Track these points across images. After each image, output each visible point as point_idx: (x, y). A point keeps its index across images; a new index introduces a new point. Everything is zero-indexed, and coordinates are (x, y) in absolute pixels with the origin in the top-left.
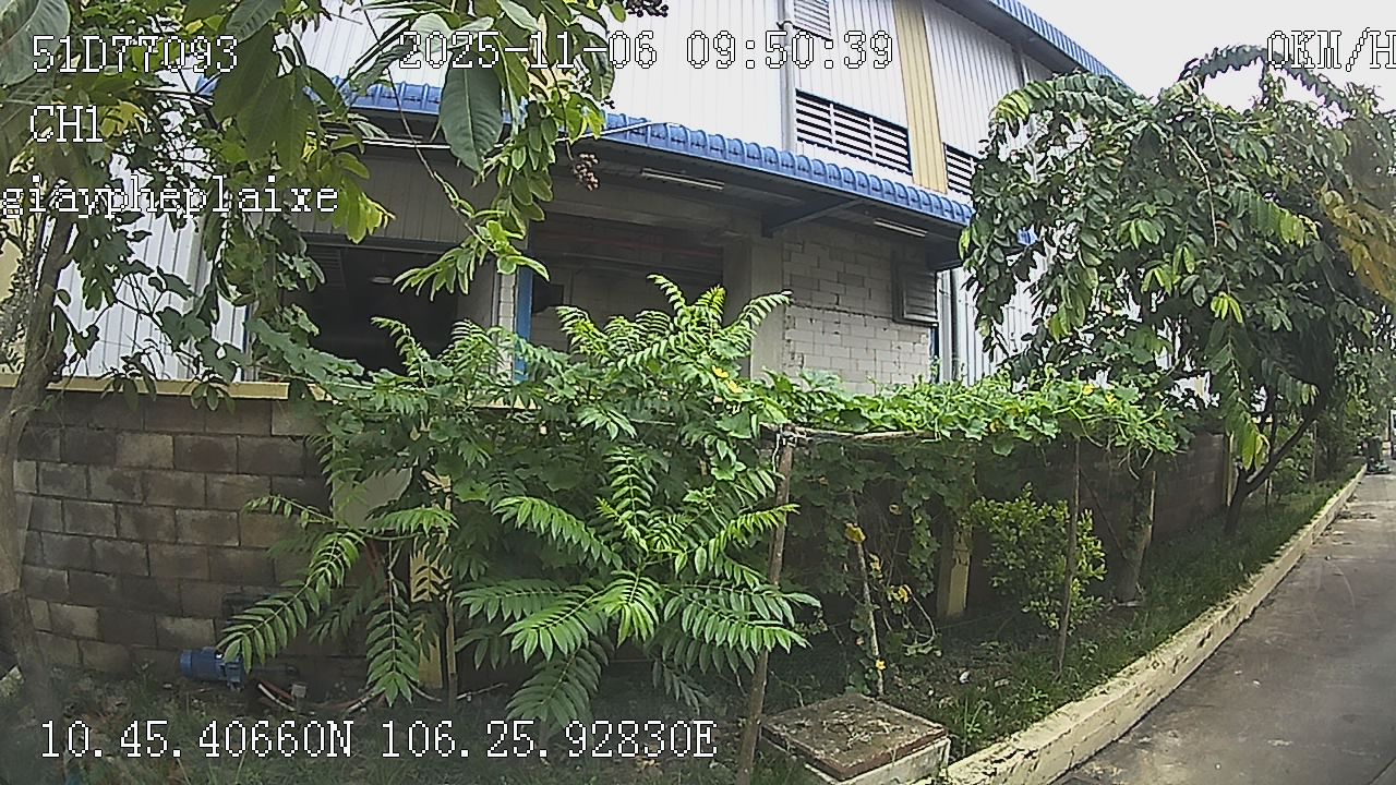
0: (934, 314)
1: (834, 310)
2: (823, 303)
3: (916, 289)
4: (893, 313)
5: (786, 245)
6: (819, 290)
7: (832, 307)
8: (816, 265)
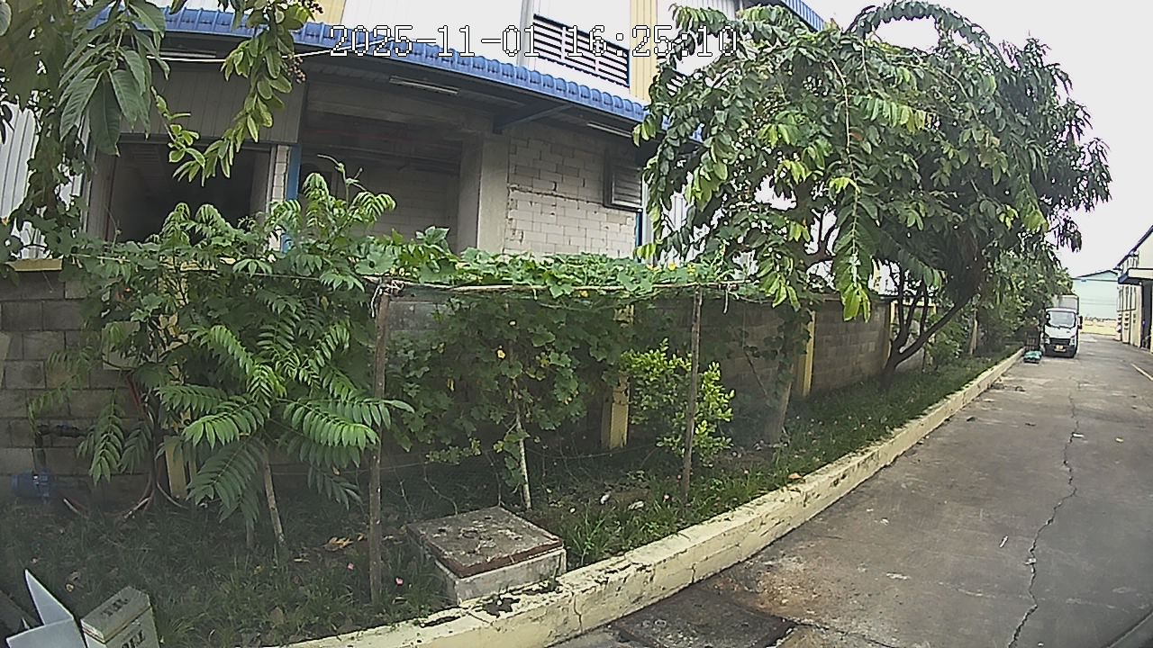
0: (639, 201)
1: (552, 195)
2: (543, 189)
3: (623, 180)
4: (603, 200)
5: (513, 141)
6: (539, 179)
7: (550, 192)
8: (538, 158)
